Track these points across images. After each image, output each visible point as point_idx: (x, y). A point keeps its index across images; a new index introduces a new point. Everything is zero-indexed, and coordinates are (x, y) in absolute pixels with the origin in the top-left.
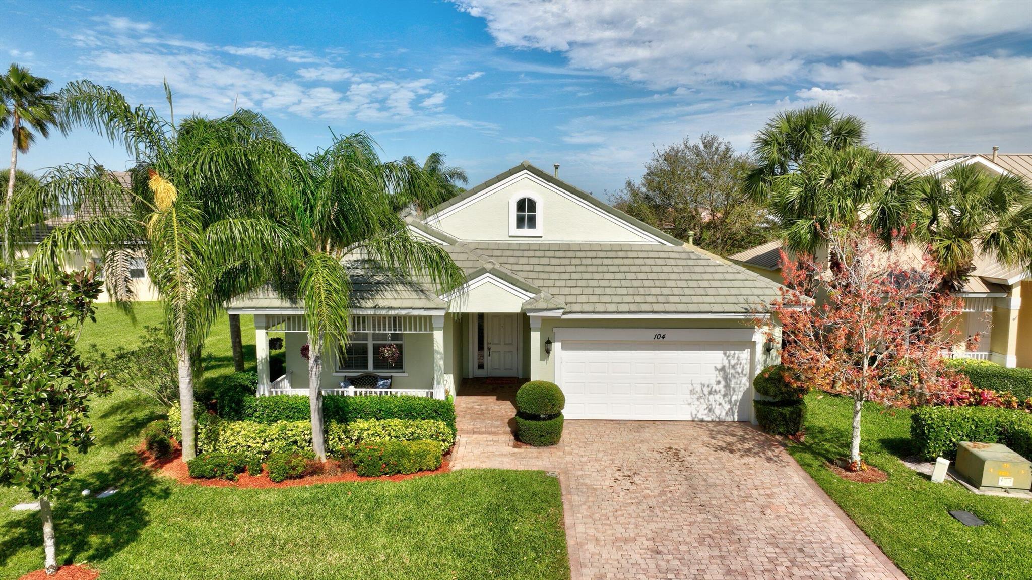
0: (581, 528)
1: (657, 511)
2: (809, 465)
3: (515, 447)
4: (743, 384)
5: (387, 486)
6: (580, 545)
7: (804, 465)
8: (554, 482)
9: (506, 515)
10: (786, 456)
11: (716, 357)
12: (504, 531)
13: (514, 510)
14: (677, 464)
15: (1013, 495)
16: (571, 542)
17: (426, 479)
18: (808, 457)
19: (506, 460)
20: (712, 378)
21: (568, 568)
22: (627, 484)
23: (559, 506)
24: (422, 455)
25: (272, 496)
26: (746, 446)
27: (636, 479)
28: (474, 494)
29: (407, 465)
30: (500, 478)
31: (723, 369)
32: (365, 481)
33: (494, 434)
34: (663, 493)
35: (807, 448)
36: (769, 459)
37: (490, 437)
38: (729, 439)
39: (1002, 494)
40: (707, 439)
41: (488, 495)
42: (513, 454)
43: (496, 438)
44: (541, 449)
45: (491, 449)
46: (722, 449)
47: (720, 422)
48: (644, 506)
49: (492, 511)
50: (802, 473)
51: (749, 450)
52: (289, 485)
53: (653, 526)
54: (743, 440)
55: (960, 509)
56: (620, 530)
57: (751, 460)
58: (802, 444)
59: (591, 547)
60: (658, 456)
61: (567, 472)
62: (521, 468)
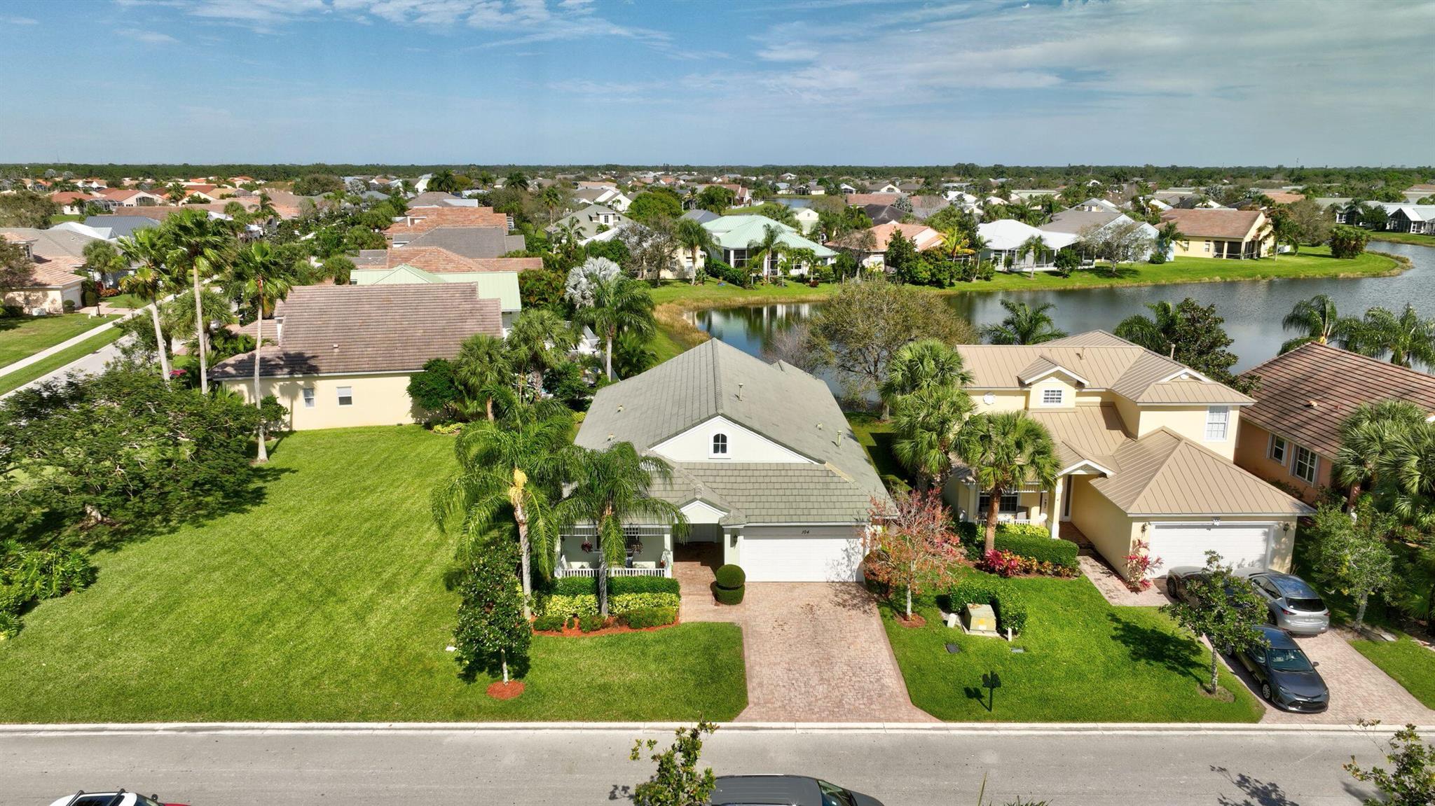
0: (752, 658)
1: (793, 647)
2: (885, 616)
3: (716, 605)
4: (859, 559)
5: (648, 634)
6: (752, 667)
7: (883, 616)
8: (739, 630)
9: (714, 651)
10: (876, 611)
11: (842, 543)
12: (713, 661)
13: (718, 648)
14: (810, 616)
15: (986, 634)
16: (747, 665)
17: (667, 630)
18: (887, 610)
19: (711, 615)
20: (841, 555)
21: (745, 679)
22: (779, 630)
23: (742, 645)
24: (665, 617)
25: (586, 641)
26: (855, 602)
27: (786, 627)
28: (696, 639)
29: (657, 622)
30: (710, 628)
31: (846, 550)
32: (634, 631)
33: (702, 595)
34: (798, 636)
35: (890, 604)
36: (865, 611)
37: (700, 598)
38: (846, 597)
39: (980, 634)
40: (832, 597)
41: (703, 639)
42: (715, 611)
43: (703, 598)
44: (732, 607)
45: (701, 607)
46: (839, 604)
47: (844, 583)
48: (787, 644)
49: (707, 649)
50: (880, 621)
51: (855, 605)
52: (593, 634)
53: (790, 656)
54: (854, 597)
55: (953, 643)
56: (772, 658)
57: (853, 612)
58: (888, 600)
59: (757, 668)
60: (799, 610)
61: (746, 623)
62: (720, 621)
